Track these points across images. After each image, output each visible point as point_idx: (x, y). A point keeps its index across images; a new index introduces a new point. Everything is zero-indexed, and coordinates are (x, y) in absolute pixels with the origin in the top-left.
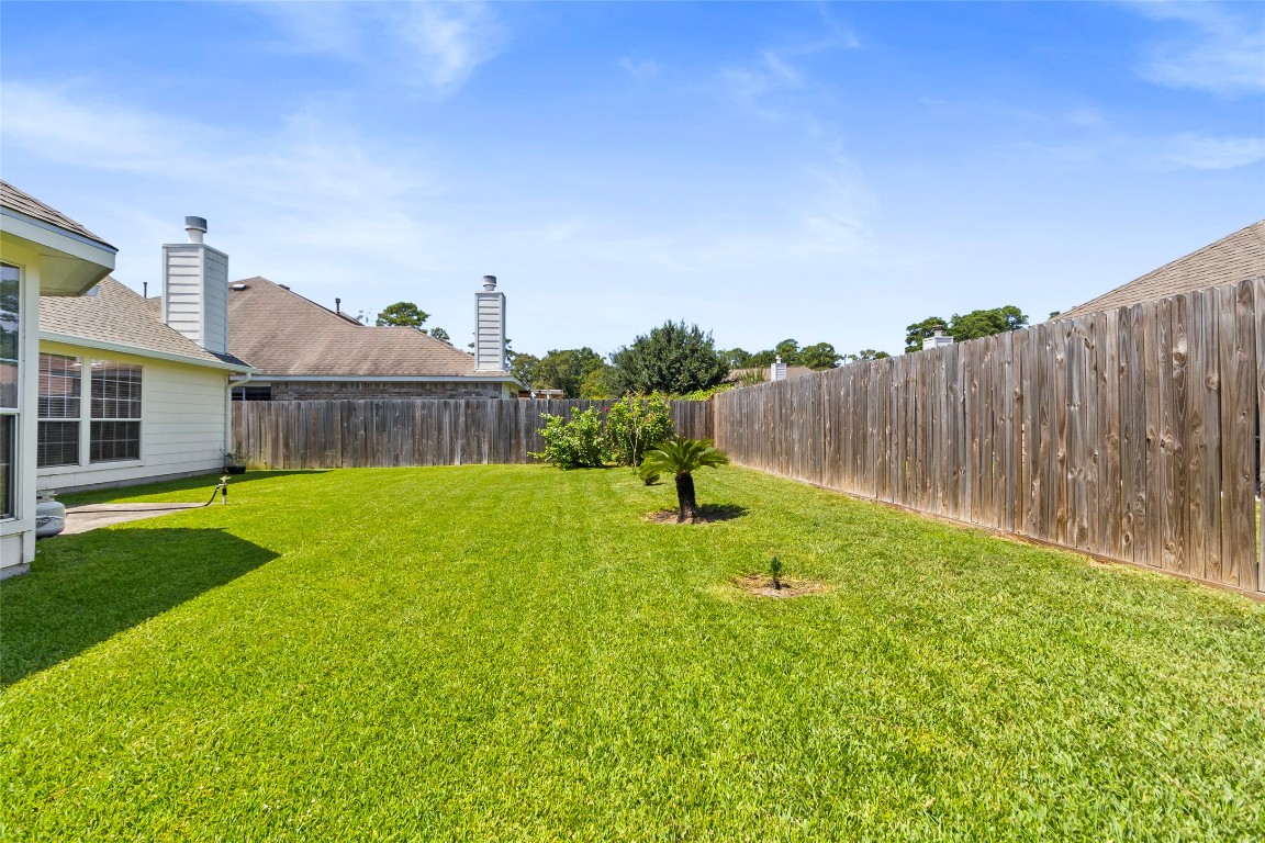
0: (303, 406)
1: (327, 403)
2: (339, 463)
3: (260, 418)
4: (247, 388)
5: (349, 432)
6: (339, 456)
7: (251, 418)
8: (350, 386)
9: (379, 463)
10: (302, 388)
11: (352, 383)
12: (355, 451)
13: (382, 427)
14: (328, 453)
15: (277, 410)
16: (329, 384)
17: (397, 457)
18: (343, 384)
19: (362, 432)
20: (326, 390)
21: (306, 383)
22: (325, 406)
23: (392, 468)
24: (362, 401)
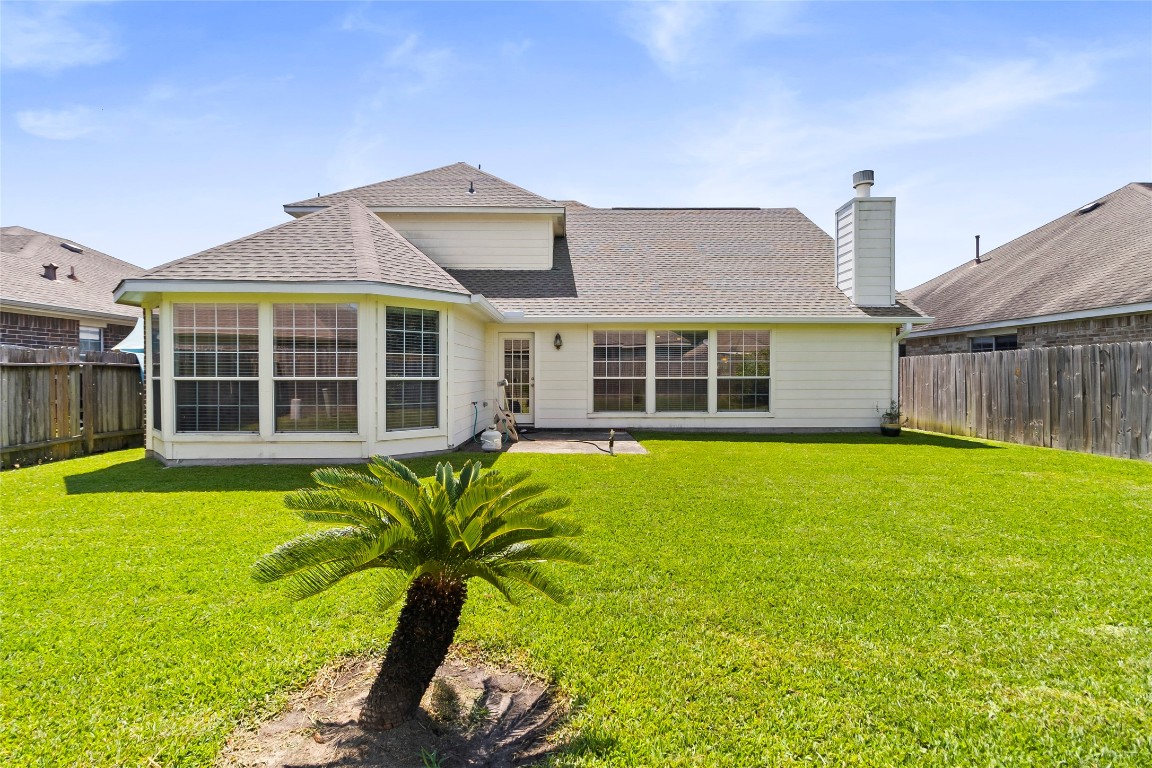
0: (1005, 358)
1: (1032, 352)
2: (1048, 440)
3: (966, 374)
4: (997, 338)
5: (1059, 396)
6: (1048, 429)
7: (958, 374)
8: (1116, 323)
9: (1105, 449)
10: (1052, 331)
11: (1120, 318)
12: (1069, 424)
13: (1111, 389)
14: (1034, 422)
15: (981, 364)
16: (1085, 322)
17: (1136, 443)
18: (1106, 321)
19: (1079, 396)
20: (1082, 333)
21: (1056, 324)
22: (1028, 356)
23: (1127, 459)
24: (1078, 347)
